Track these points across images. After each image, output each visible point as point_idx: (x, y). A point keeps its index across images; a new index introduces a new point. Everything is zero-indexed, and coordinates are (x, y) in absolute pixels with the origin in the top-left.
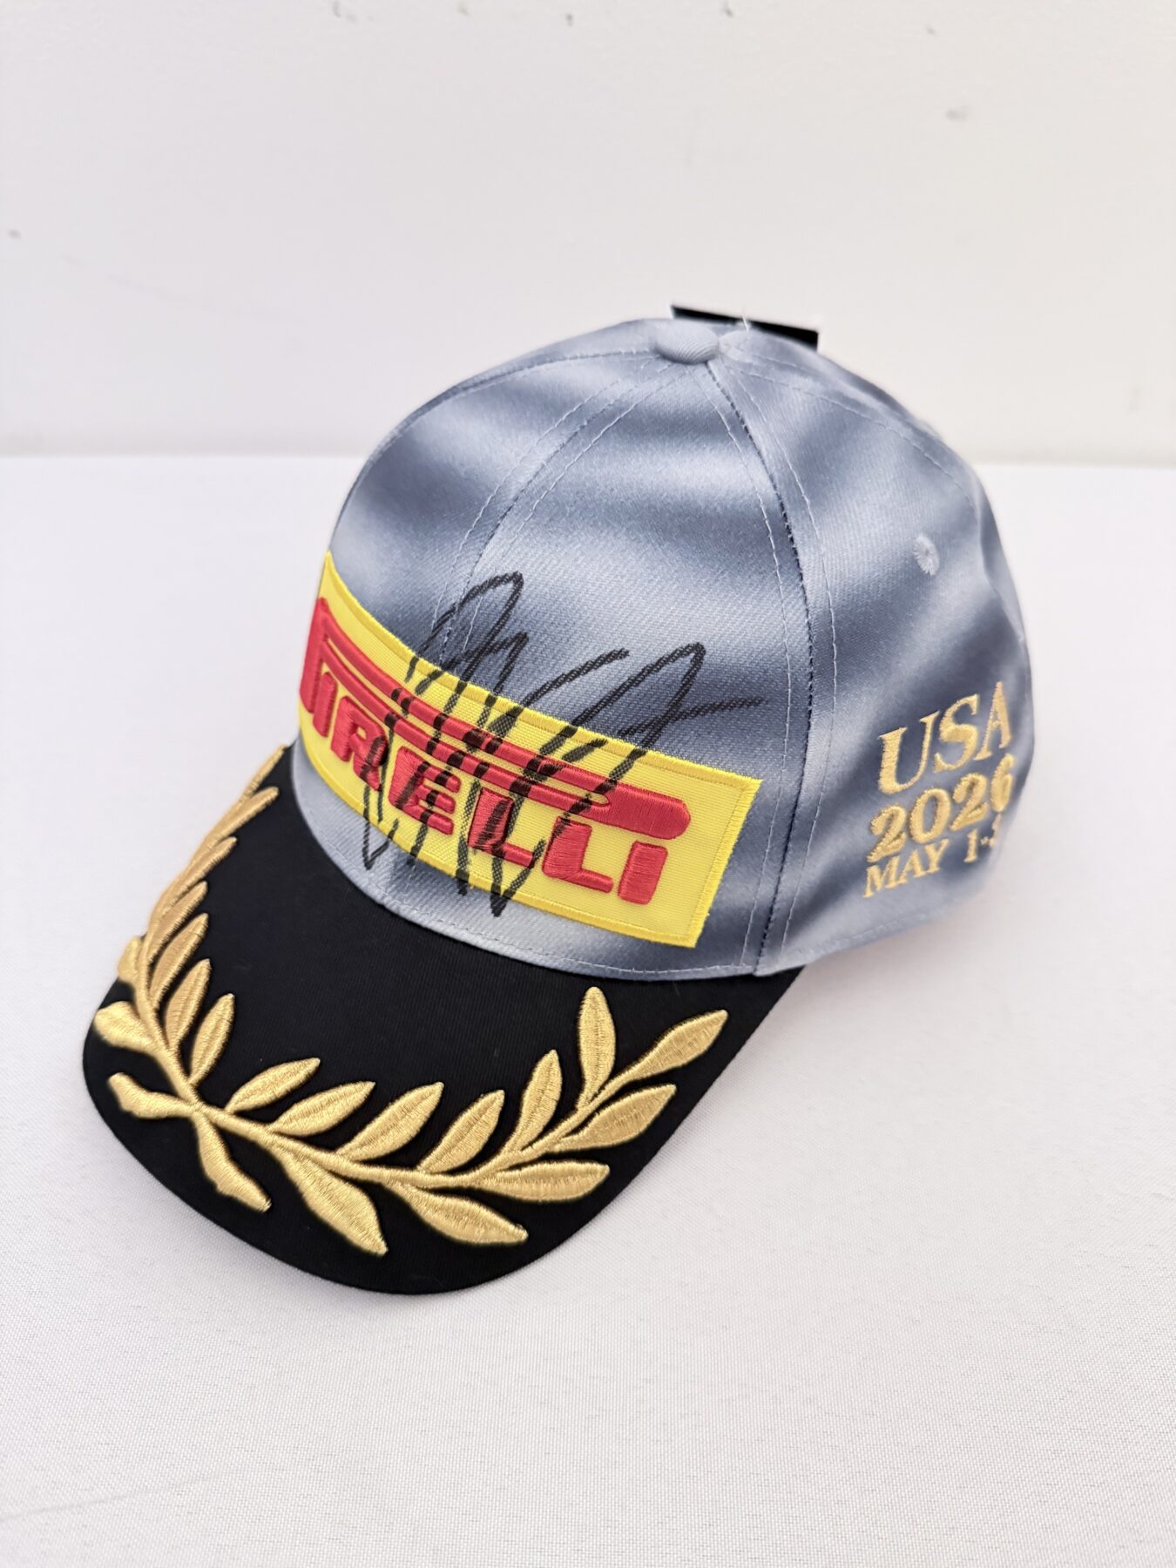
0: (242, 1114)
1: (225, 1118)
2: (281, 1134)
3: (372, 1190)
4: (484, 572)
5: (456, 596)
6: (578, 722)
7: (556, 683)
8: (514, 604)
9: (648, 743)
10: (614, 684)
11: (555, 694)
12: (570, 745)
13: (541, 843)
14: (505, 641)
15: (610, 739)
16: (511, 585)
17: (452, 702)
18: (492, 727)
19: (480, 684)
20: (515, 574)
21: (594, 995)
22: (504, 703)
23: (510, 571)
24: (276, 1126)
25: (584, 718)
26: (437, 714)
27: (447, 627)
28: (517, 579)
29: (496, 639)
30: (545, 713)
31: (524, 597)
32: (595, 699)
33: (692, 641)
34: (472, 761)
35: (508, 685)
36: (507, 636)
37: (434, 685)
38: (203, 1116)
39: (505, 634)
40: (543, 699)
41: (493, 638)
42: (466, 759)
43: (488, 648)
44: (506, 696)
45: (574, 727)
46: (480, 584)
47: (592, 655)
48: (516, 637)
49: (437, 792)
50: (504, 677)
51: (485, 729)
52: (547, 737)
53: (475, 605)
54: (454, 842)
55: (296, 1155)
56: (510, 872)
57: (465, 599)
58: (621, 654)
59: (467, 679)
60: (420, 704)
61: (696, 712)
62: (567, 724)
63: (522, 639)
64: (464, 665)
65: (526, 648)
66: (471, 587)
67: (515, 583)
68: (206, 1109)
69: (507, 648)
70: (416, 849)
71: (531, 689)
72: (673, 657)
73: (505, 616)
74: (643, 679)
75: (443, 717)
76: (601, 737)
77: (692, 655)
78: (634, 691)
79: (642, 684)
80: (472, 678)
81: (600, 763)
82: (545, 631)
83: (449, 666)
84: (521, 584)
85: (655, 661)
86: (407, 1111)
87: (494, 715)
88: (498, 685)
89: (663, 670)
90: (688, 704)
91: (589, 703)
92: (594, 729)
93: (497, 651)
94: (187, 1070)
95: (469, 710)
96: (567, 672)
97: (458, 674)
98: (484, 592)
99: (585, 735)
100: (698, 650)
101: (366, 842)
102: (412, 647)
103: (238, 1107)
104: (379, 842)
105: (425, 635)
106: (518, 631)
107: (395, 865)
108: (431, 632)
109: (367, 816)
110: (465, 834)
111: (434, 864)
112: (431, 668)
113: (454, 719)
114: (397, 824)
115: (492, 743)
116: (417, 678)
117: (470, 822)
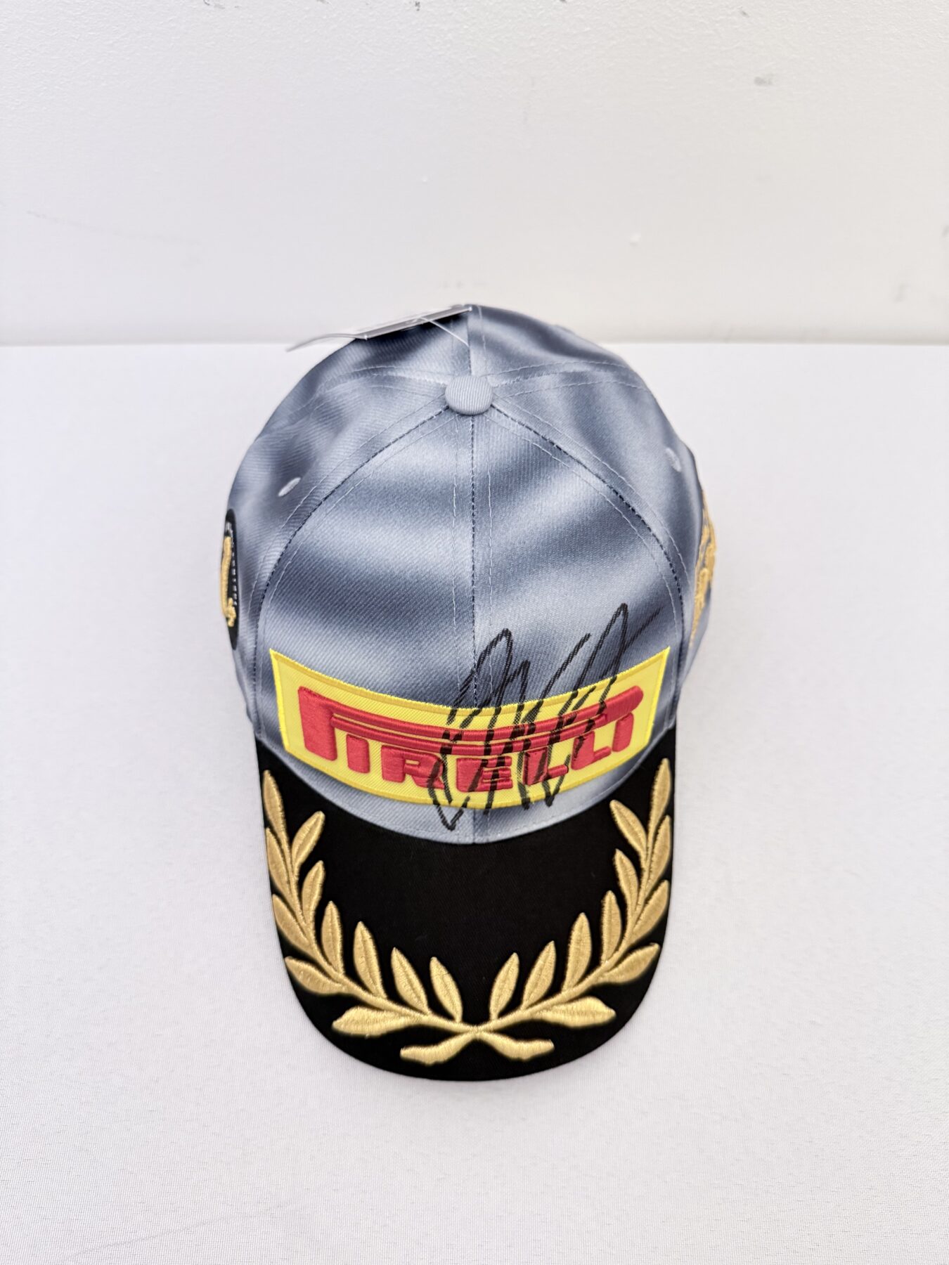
0: (503, 1014)
1: (495, 1022)
2: (531, 1006)
3: (594, 992)
4: (482, 641)
5: (470, 663)
6: (575, 688)
7: (557, 675)
8: (511, 647)
9: (615, 673)
10: (588, 655)
11: (559, 681)
12: (575, 701)
13: (568, 758)
14: (515, 672)
15: (596, 684)
16: (504, 639)
17: (493, 721)
18: (525, 720)
19: (509, 703)
20: (503, 631)
21: (614, 805)
22: (529, 704)
23: (499, 631)
24: (525, 1003)
25: (580, 683)
26: (486, 733)
27: (473, 683)
28: (506, 633)
29: (509, 673)
30: (557, 694)
31: (515, 640)
32: (581, 670)
33: (619, 605)
34: (519, 744)
35: (528, 694)
36: (514, 669)
37: (476, 719)
38: (482, 1032)
39: (514, 668)
40: (552, 689)
41: (507, 674)
42: (515, 745)
43: (506, 681)
44: (529, 699)
45: (575, 692)
46: (485, 649)
47: (571, 648)
48: (521, 666)
49: (497, 771)
50: (523, 691)
51: (520, 723)
52: (560, 706)
53: (489, 663)
54: (516, 788)
55: (547, 1009)
56: (553, 783)
57: (479, 664)
58: (587, 637)
59: (500, 704)
60: (470, 734)
61: (633, 639)
62: (571, 693)
63: (526, 665)
64: (494, 699)
65: (531, 668)
66: (479, 654)
67: (506, 636)
68: (482, 1027)
69: (518, 674)
70: (489, 806)
71: (543, 688)
72: (613, 621)
73: (509, 658)
74: (603, 642)
75: (491, 733)
76: (592, 686)
77: (622, 612)
78: (600, 652)
79: (603, 645)
80: (503, 703)
81: (594, 700)
82: (538, 652)
83: (486, 703)
84: (510, 634)
85: (604, 629)
86: (579, 941)
87: (524, 713)
88: (521, 697)
89: (611, 631)
90: (628, 639)
91: (579, 675)
92: (586, 685)
93: (512, 680)
94: (449, 1017)
95: (507, 719)
96: (560, 667)
97: (492, 706)
98: (490, 653)
99: (582, 691)
100: (624, 607)
101: (442, 816)
102: (447, 704)
103: (498, 1011)
104: (455, 812)
105: (455, 695)
106: (521, 661)
107: (474, 819)
108: (461, 691)
109: (436, 803)
110: (521, 780)
111: (504, 806)
112: (469, 711)
113: (498, 729)
114: (468, 799)
115: (527, 728)
116: (459, 719)
117: (522, 773)
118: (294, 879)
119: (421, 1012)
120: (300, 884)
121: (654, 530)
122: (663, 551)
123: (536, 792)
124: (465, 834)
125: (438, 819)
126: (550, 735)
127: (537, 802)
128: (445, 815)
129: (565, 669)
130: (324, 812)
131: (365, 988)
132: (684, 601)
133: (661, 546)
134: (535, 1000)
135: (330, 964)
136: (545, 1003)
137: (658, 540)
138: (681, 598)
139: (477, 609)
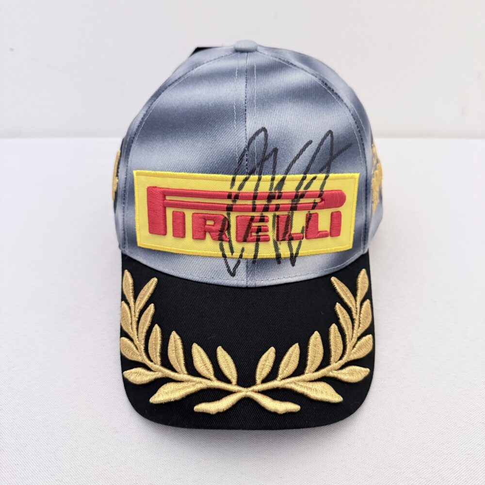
0: (264, 381)
1: (261, 387)
2: (284, 379)
4: (251, 132)
5: (244, 144)
6: (305, 173)
7: (294, 161)
8: (267, 138)
9: (328, 172)
10: (312, 154)
11: (295, 165)
12: (305, 183)
13: (303, 228)
14: (270, 154)
15: (317, 175)
16: (263, 132)
17: (257, 186)
18: (276, 189)
19: (266, 174)
20: (262, 128)
21: (333, 279)
22: (279, 177)
23: (260, 127)
24: (280, 376)
25: (307, 171)
26: (253, 194)
27: (245, 157)
28: (264, 129)
29: (266, 154)
30: (294, 174)
31: (269, 135)
32: (308, 162)
33: (328, 130)
34: (273, 206)
35: (277, 169)
36: (269, 152)
37: (247, 183)
39: (270, 149)
40: (291, 169)
41: (265, 155)
42: (270, 206)
43: (265, 159)
44: (278, 174)
45: (305, 176)
46: (252, 136)
47: (301, 146)
48: (273, 151)
49: (260, 226)
50: (274, 168)
51: (273, 191)
52: (297, 183)
54: (271, 243)
55: (294, 383)
56: (295, 244)
57: (248, 145)
58: (310, 142)
59: (261, 174)
60: (243, 194)
61: (338, 154)
62: (303, 176)
63: (276, 150)
64: (258, 169)
65: (278, 153)
66: (248, 139)
68: (250, 389)
69: (271, 156)
70: (256, 256)
71: (286, 168)
72: (325, 138)
73: (266, 145)
74: (320, 149)
75: (256, 194)
76: (314, 175)
77: (330, 135)
78: (318, 154)
79: (320, 151)
80: (263, 173)
81: (315, 187)
82: (282, 144)
83: (252, 173)
84: (266, 130)
85: (320, 140)
87: (276, 183)
88: (273, 171)
89: (324, 143)
90: (334, 153)
91: (307, 164)
92: (311, 173)
93: (268, 159)
94: (228, 382)
95: (265, 187)
96: (296, 156)
97: (256, 174)
98: (254, 139)
99: (310, 176)
100: (330, 132)
101: (228, 266)
102: (230, 174)
103: (261, 379)
104: (235, 262)
105: (235, 167)
106: (273, 148)
107: (247, 267)
108: (238, 163)
109: (224, 256)
110: (275, 238)
111: (265, 257)
112: (244, 177)
113: (260, 193)
114: (243, 250)
115: (277, 194)
116: (237, 184)
117: (275, 232)
118: (135, 319)
119: (209, 379)
120: (138, 322)
121: (345, 101)
122: (350, 114)
123: (284, 250)
124: (241, 280)
125: (226, 269)
126: (292, 204)
127: (285, 258)
128: (230, 265)
129: (298, 158)
130: (157, 277)
131: (174, 370)
132: (365, 147)
133: (350, 110)
134: (287, 376)
135: (152, 361)
136: (293, 379)
137: (347, 107)
138: (363, 144)
139: (248, 114)
